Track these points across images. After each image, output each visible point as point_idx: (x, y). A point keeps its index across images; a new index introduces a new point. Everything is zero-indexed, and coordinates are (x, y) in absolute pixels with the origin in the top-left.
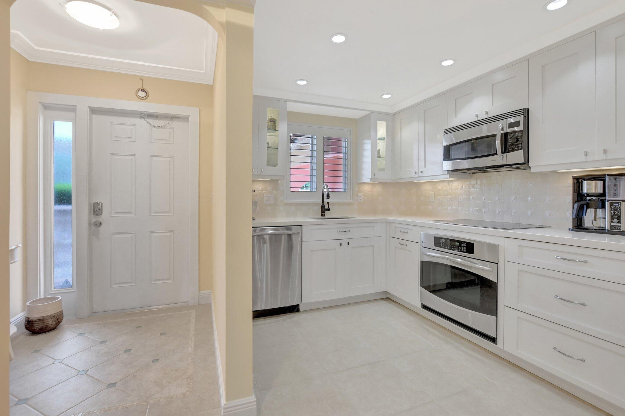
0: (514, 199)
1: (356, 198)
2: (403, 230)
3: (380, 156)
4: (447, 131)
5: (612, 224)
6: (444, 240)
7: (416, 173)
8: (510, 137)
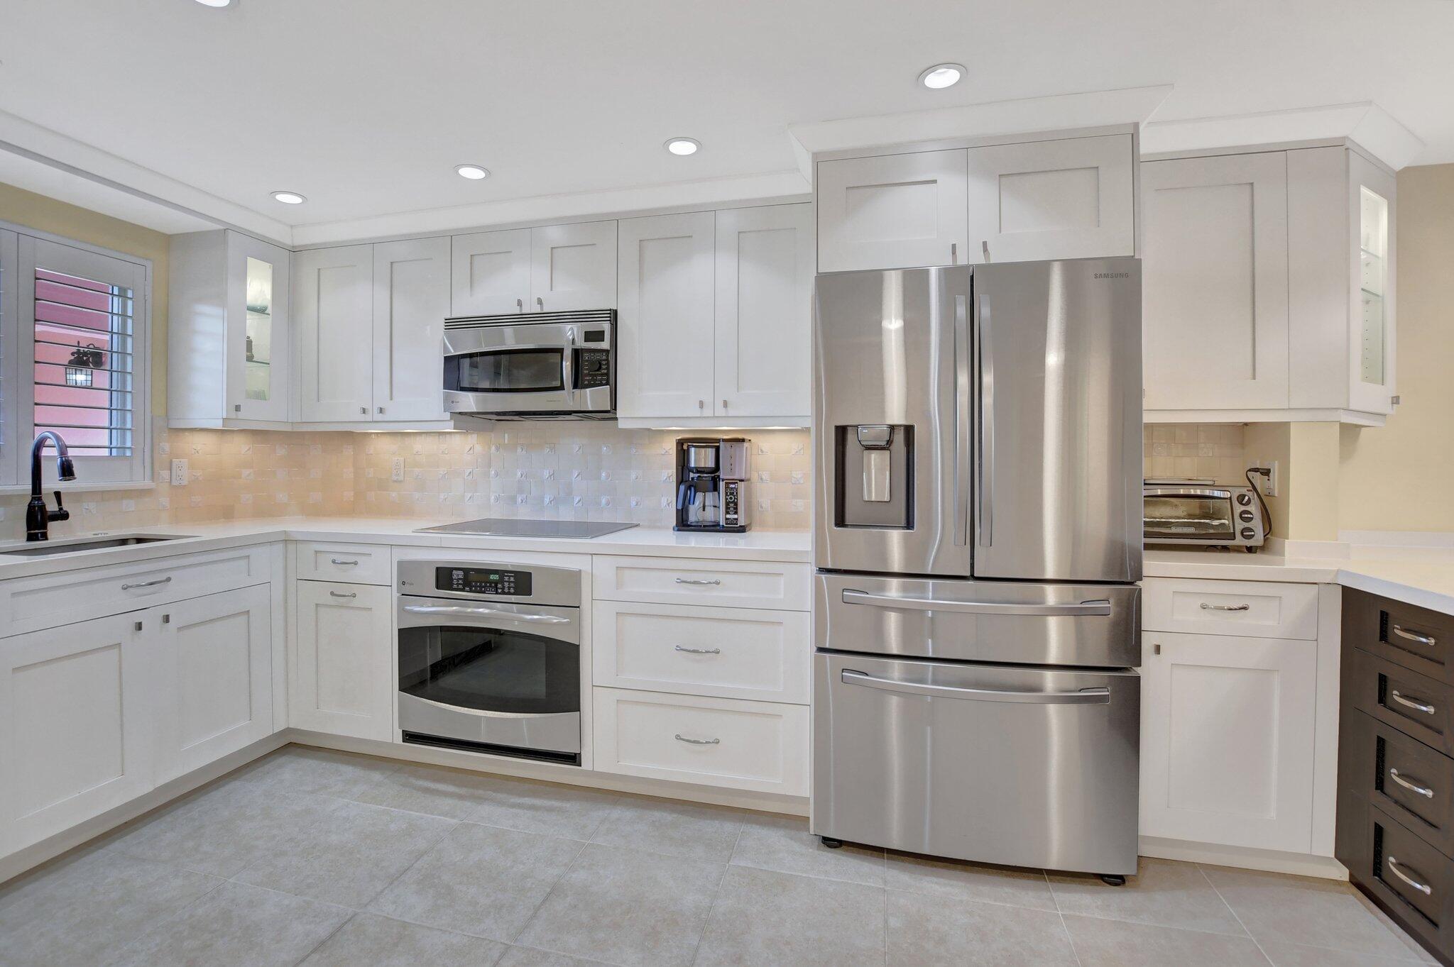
0: (578, 475)
1: (165, 474)
2: (340, 558)
3: (252, 356)
4: (453, 324)
5: (728, 516)
6: (461, 573)
7: (364, 411)
8: (587, 358)
